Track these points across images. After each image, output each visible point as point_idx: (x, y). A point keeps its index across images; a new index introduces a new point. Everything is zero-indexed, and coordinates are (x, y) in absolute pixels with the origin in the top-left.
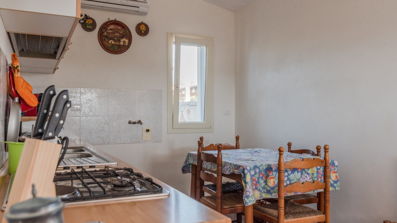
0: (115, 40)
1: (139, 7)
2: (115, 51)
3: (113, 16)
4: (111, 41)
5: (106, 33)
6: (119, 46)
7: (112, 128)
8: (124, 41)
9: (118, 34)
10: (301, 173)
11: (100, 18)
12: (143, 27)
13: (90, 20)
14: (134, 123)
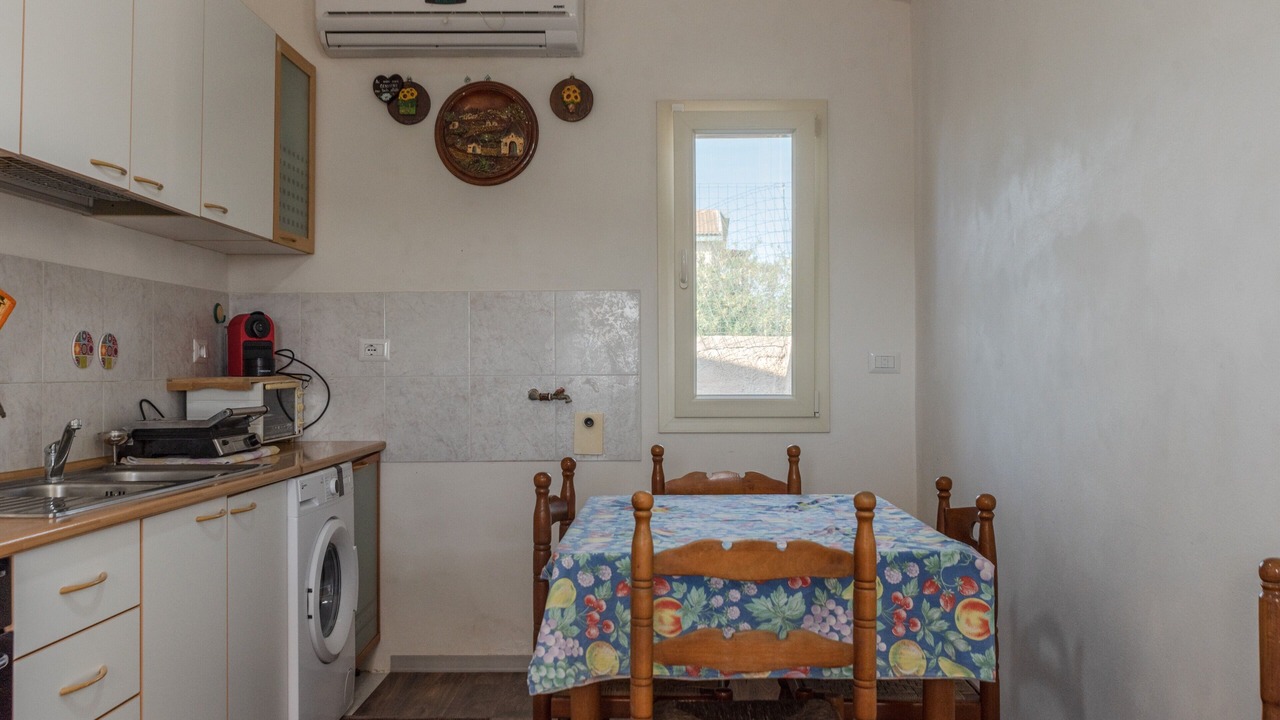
0: (484, 144)
1: (544, 32)
2: (485, 175)
3: (479, 71)
4: (472, 146)
5: (457, 124)
6: (498, 159)
7: (480, 411)
8: (512, 143)
9: (495, 124)
10: (804, 597)
11: (441, 80)
12: (571, 93)
13: (408, 89)
14: (544, 398)
